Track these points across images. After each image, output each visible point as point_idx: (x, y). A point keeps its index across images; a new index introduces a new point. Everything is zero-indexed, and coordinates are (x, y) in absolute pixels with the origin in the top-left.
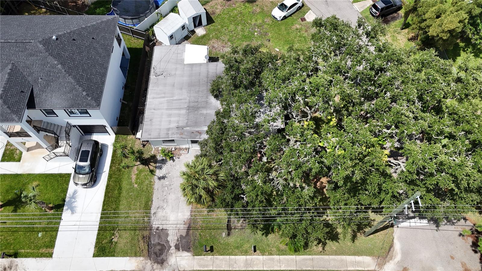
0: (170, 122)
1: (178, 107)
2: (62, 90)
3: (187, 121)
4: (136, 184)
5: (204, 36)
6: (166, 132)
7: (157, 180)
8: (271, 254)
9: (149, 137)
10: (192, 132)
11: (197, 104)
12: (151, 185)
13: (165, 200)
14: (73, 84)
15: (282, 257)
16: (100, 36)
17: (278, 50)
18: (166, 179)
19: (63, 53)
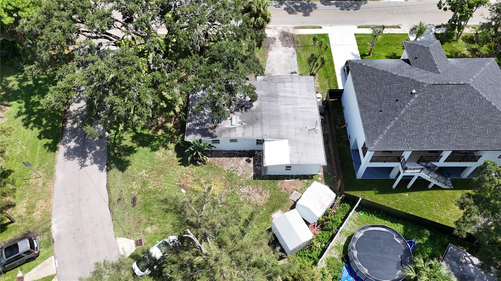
1: (287, 98)
7: (297, 71)
13: (288, 61)
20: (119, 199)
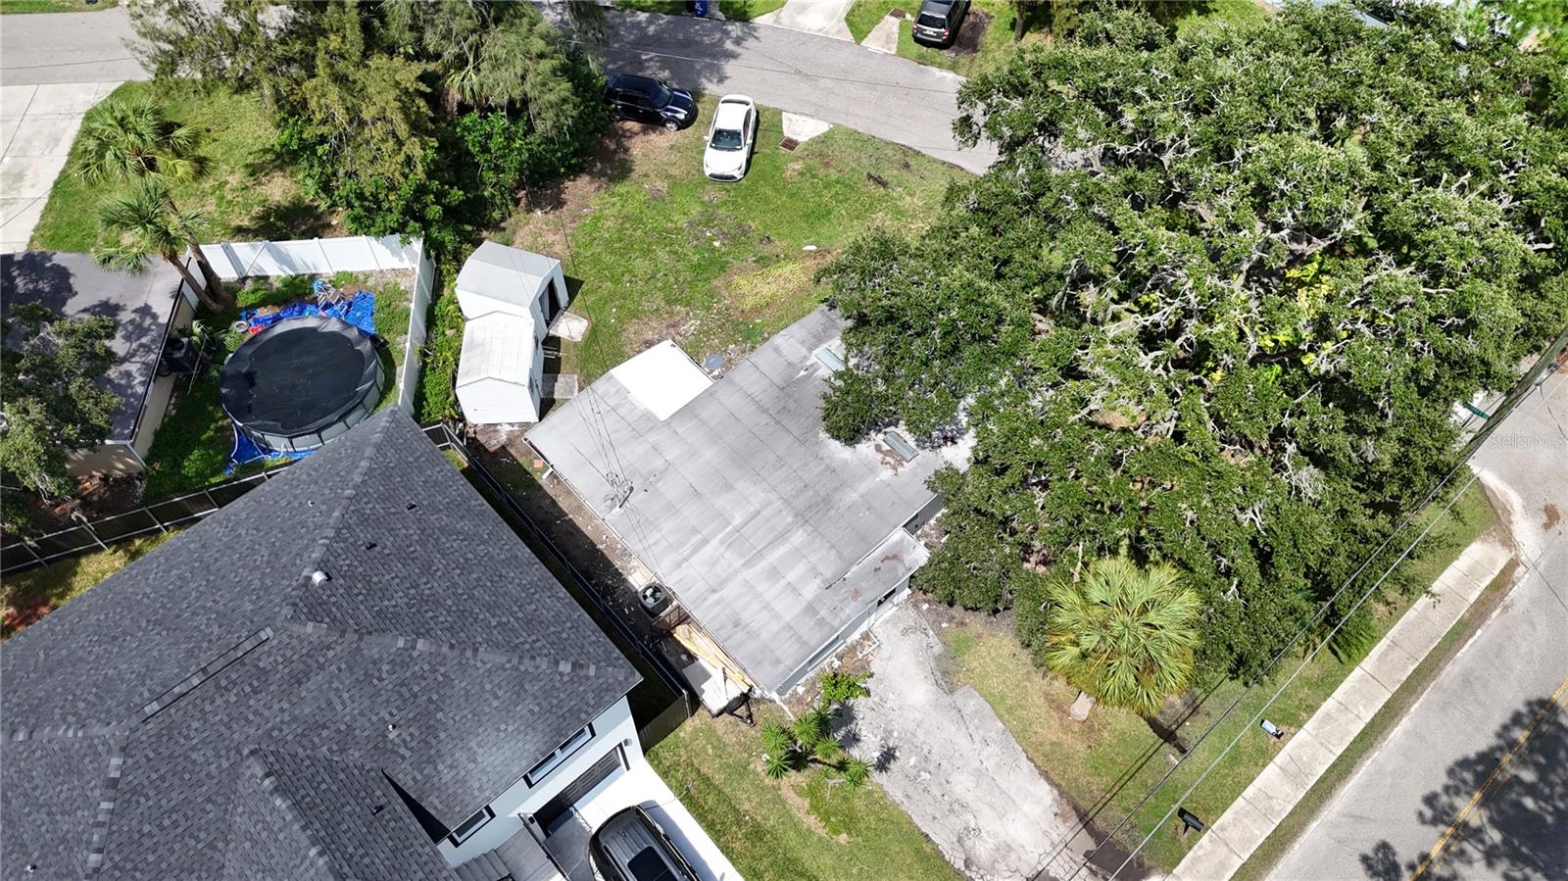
0: (792, 588)
1: (771, 536)
2: (487, 710)
3: (834, 552)
4: (837, 832)
5: (593, 334)
6: (813, 623)
7: (877, 777)
8: (1311, 709)
9: (782, 667)
10: (876, 570)
11: (811, 493)
12: (879, 802)
13: (956, 807)
14: (508, 666)
15: (1339, 693)
16: (419, 489)
17: (813, 248)
18: (897, 754)
19: (386, 603)
20: (907, 166)
